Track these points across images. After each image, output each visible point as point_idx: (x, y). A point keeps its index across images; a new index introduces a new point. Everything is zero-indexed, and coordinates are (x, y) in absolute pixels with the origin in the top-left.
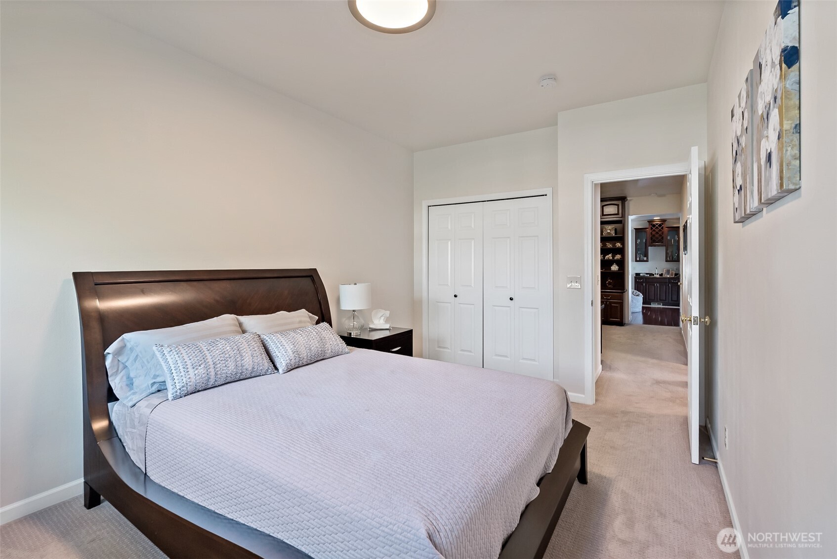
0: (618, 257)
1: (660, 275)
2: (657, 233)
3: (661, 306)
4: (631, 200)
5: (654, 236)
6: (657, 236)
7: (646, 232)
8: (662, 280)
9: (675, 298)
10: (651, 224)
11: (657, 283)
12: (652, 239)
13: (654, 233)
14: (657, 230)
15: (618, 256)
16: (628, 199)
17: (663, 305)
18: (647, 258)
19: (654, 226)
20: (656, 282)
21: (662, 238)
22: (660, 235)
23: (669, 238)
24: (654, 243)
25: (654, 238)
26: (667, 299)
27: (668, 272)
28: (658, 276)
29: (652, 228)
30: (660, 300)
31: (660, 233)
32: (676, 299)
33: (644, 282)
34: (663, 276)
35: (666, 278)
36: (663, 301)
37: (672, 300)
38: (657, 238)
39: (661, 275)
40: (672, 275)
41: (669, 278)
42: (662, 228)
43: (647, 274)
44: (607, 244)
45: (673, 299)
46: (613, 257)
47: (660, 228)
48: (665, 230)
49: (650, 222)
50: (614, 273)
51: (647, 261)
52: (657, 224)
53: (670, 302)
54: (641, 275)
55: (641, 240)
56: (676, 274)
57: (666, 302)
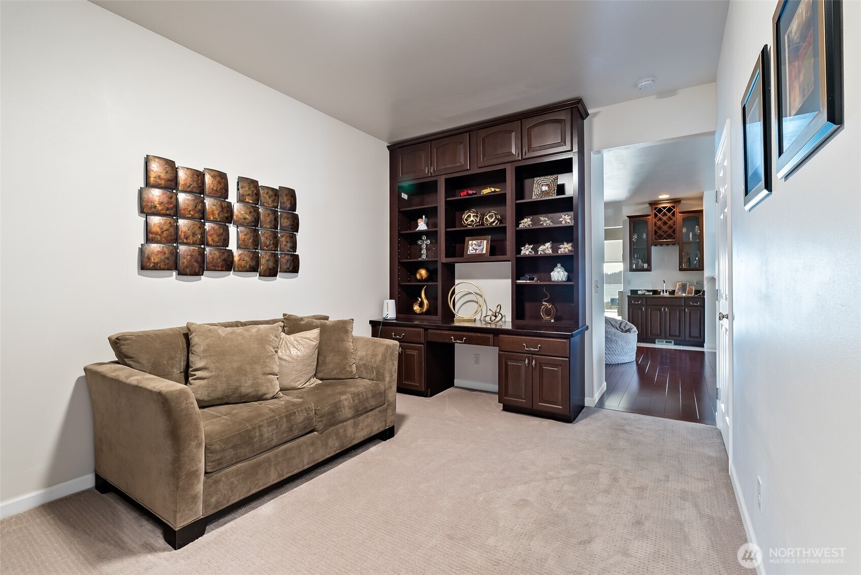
0: (565, 248)
1: (670, 293)
2: (665, 223)
3: (672, 346)
4: (595, 114)
5: (660, 228)
6: (665, 228)
7: (646, 222)
8: (673, 303)
9: (695, 332)
10: (656, 208)
11: (665, 306)
12: (656, 232)
13: (659, 223)
14: (665, 218)
15: (566, 245)
16: (590, 111)
17: (675, 344)
18: (649, 264)
19: (660, 211)
20: (663, 306)
21: (674, 231)
22: (670, 227)
23: (684, 230)
24: (660, 239)
25: (660, 232)
26: (682, 335)
27: (683, 287)
28: (667, 295)
29: (656, 216)
30: (670, 335)
31: (670, 223)
32: (697, 335)
33: (643, 305)
34: (676, 295)
35: (680, 298)
36: (675, 338)
37: (690, 336)
38: (665, 232)
39: (673, 292)
40: (690, 292)
41: (685, 298)
42: (673, 214)
43: (648, 291)
44: (542, 219)
45: (692, 334)
46: (555, 249)
47: (669, 214)
48: (679, 217)
49: (653, 204)
50: (557, 286)
51: (649, 270)
52: (664, 208)
53: (687, 338)
54: (639, 292)
55: (640, 237)
56: (697, 292)
57: (680, 338)
